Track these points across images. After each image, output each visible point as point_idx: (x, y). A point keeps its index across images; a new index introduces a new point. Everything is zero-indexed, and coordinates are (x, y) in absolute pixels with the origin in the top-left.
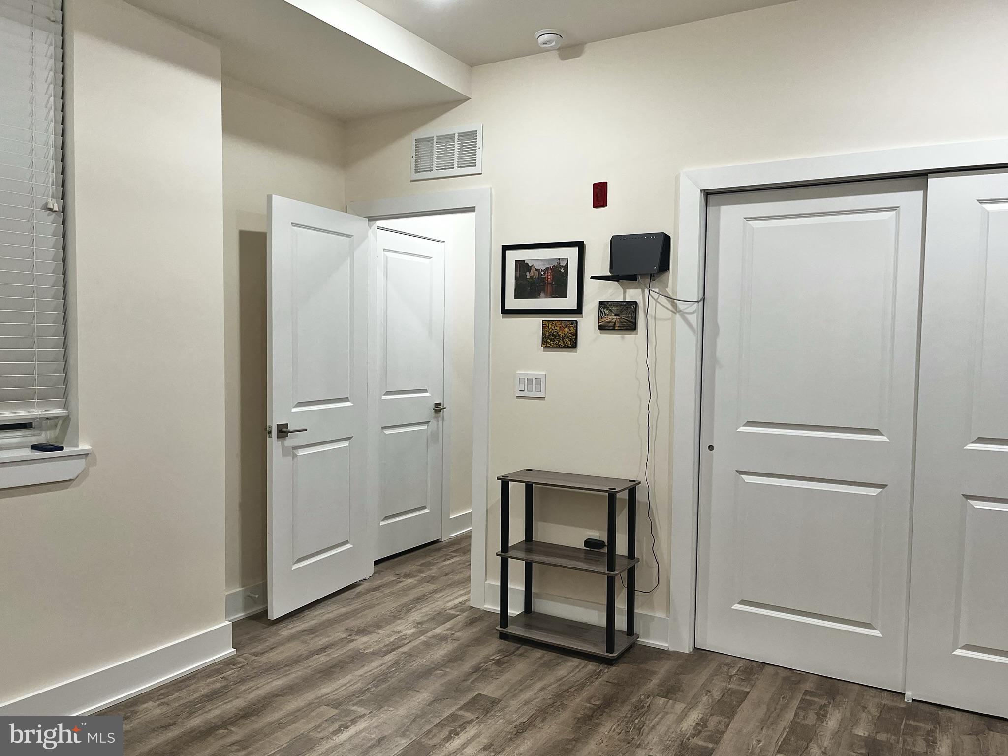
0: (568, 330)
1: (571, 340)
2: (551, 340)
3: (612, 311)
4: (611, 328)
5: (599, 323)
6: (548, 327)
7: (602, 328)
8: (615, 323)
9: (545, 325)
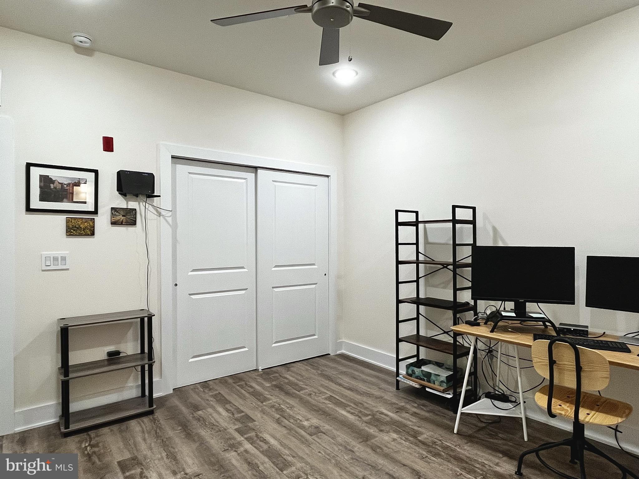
0: (88, 224)
1: (90, 230)
2: (74, 230)
3: (120, 214)
4: (120, 223)
5: (111, 220)
6: (71, 222)
7: (114, 223)
8: (122, 221)
9: (68, 221)
